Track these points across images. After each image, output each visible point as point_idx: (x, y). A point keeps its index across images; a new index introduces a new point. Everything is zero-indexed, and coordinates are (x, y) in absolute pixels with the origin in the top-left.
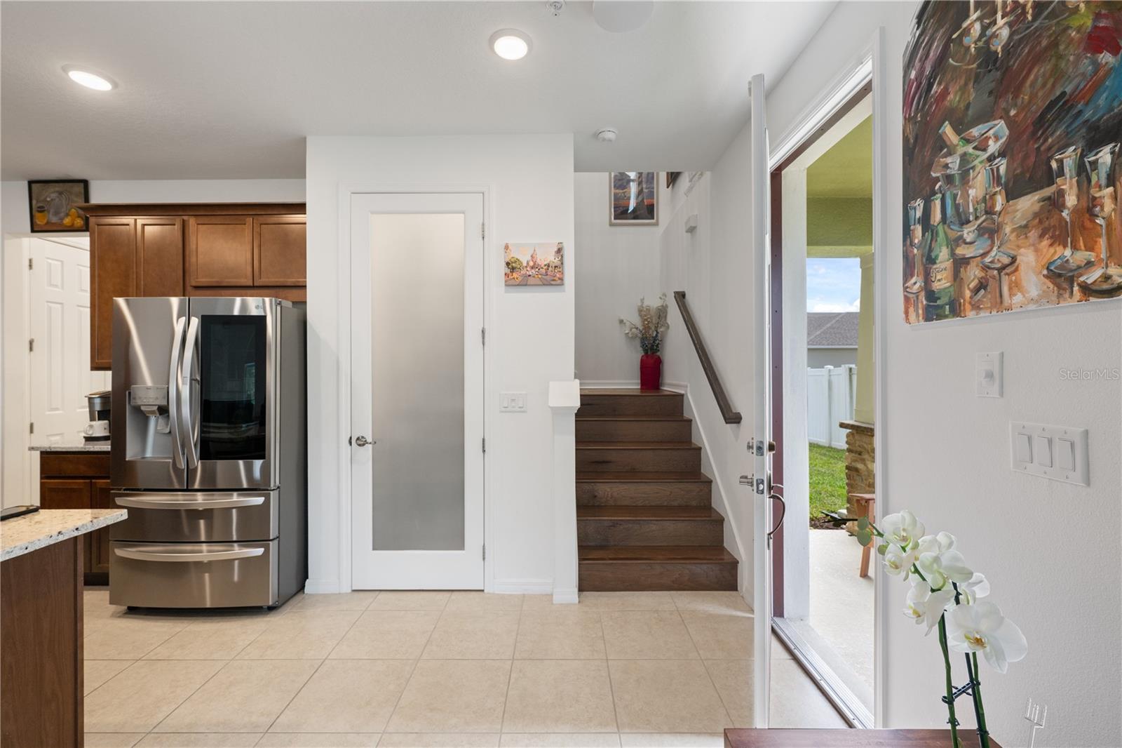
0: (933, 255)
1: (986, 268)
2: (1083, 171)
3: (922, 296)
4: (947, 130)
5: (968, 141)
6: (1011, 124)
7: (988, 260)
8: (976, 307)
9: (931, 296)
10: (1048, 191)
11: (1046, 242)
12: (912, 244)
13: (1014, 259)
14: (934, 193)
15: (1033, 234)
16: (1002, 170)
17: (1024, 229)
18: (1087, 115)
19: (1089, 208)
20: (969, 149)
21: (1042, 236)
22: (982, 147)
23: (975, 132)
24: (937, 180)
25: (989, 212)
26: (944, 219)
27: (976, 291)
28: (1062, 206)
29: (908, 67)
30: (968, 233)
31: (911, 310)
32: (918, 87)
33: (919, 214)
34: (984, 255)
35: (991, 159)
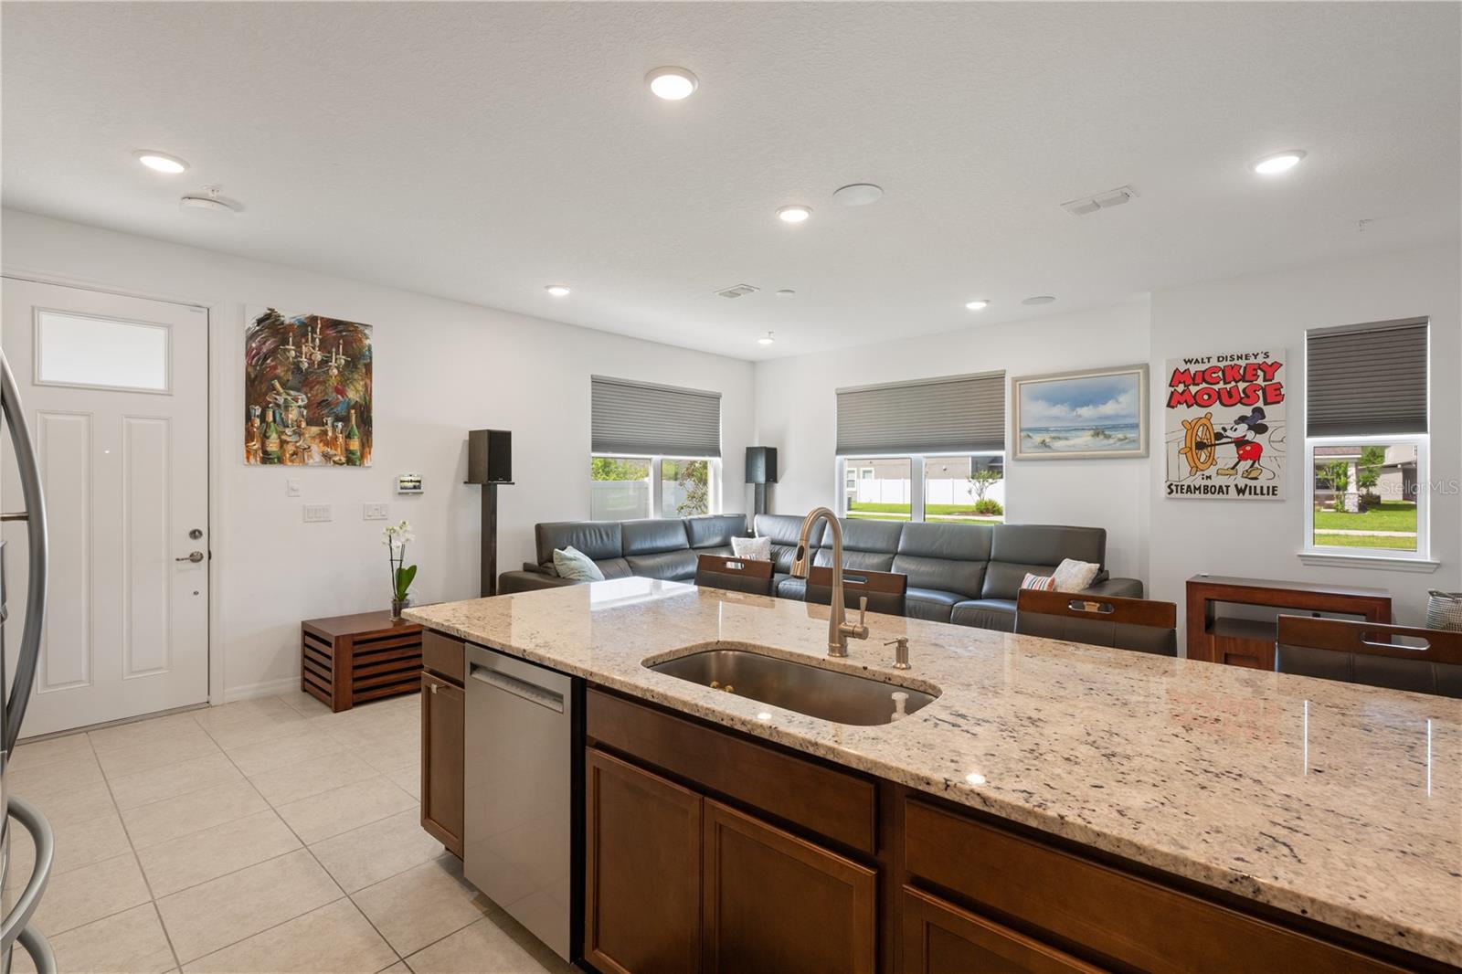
0: (267, 435)
1: (297, 447)
2: (334, 427)
3: (260, 453)
4: (277, 384)
5: (288, 394)
6: (308, 399)
7: (298, 444)
8: (292, 461)
9: (265, 452)
10: (322, 428)
11: (322, 444)
12: (252, 425)
13: (309, 447)
14: (268, 407)
15: (317, 441)
16: (305, 413)
17: (313, 438)
18: (335, 410)
19: (336, 438)
20: (289, 398)
21: (320, 442)
22: (296, 400)
23: (292, 393)
24: (270, 403)
25: (299, 427)
26: (274, 421)
27: (292, 455)
28: (327, 435)
29: (251, 337)
30: (289, 431)
31: (251, 457)
32: (258, 354)
33: (258, 412)
34: (296, 442)
35: (299, 407)
